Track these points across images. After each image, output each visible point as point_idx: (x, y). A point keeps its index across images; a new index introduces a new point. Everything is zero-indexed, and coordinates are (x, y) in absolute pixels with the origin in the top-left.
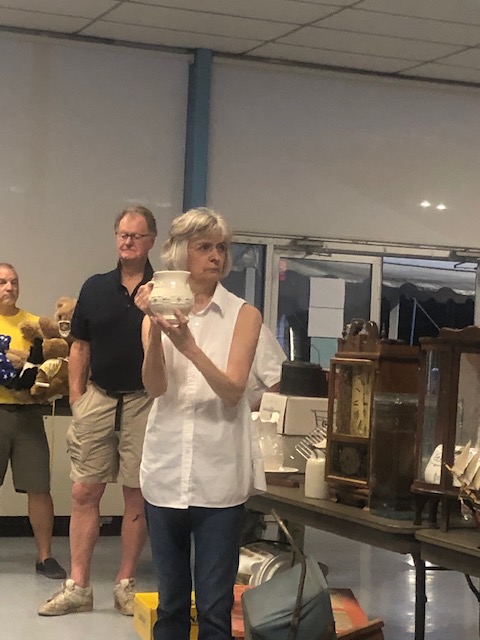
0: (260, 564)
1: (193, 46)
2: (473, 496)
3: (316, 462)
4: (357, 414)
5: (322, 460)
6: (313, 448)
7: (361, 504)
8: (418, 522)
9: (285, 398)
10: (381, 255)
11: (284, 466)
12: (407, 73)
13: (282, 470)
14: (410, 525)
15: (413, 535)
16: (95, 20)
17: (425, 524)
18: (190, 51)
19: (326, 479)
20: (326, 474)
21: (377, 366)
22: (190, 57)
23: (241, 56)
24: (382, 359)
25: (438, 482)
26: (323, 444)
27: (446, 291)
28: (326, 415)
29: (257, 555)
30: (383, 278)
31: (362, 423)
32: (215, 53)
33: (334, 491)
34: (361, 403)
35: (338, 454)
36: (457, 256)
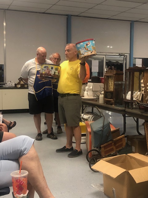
0: (90, 117)
1: (67, 14)
2: (139, 102)
3: (102, 96)
4: (110, 86)
5: (103, 96)
6: (101, 93)
7: (112, 104)
8: (126, 108)
9: (92, 83)
10: (105, 55)
11: (93, 97)
12: (109, 18)
13: (93, 98)
14: (123, 108)
15: (125, 110)
16: (48, 9)
17: (127, 108)
18: (67, 15)
19: (104, 99)
20: (104, 98)
21: (115, 76)
22: (67, 16)
23: (77, 16)
24: (116, 74)
25: (130, 99)
26: (103, 92)
27: (117, 62)
28: (103, 87)
29: (89, 115)
30: (106, 60)
31: (111, 88)
32: (72, 15)
33: (105, 102)
34: (111, 84)
35: (106, 94)
36: (120, 55)
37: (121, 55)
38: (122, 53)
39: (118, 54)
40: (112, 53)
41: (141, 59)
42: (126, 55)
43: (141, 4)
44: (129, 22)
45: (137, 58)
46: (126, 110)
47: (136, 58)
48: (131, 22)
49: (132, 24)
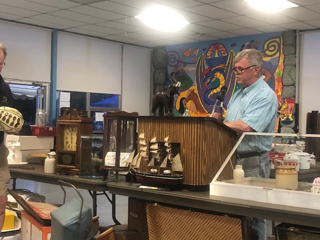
2: (135, 170)
3: (50, 160)
4: (67, 142)
5: (53, 160)
6: (48, 155)
9: (18, 137)
13: (21, 163)
19: (55, 166)
20: (55, 164)
31: (71, 146)
33: (58, 170)
34: (69, 138)
35: (61, 157)
36: (34, 84)
37: (36, 85)
38: (38, 82)
39: (31, 83)
40: (21, 81)
41: (69, 93)
42: (44, 85)
43: (80, 5)
44: (50, 29)
45: (63, 91)
46: (108, 183)
47: (60, 91)
48: (52, 30)
49: (54, 33)
